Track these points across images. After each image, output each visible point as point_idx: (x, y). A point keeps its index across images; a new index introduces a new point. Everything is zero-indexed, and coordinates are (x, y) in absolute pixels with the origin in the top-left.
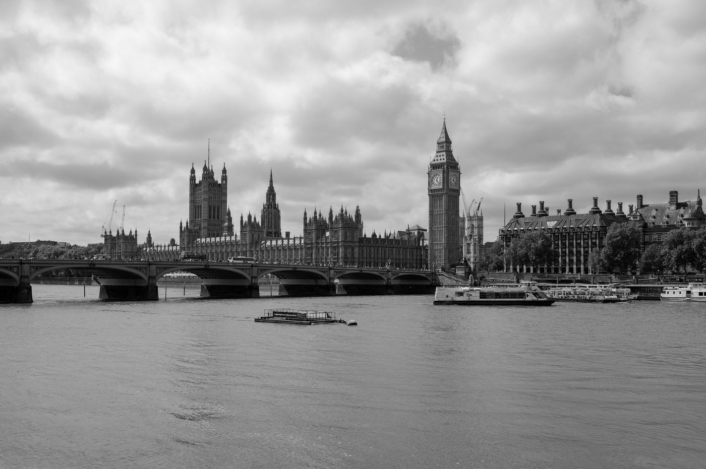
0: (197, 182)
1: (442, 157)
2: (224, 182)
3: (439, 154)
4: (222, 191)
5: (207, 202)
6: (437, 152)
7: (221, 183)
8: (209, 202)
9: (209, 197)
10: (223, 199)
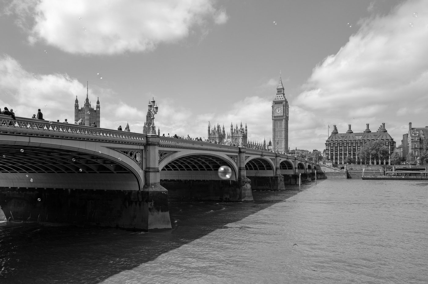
0: (80, 108)
1: (281, 98)
2: (98, 109)
3: (278, 96)
4: (97, 115)
5: (89, 121)
6: (277, 94)
7: (96, 110)
8: (90, 121)
9: (90, 118)
10: (98, 120)
